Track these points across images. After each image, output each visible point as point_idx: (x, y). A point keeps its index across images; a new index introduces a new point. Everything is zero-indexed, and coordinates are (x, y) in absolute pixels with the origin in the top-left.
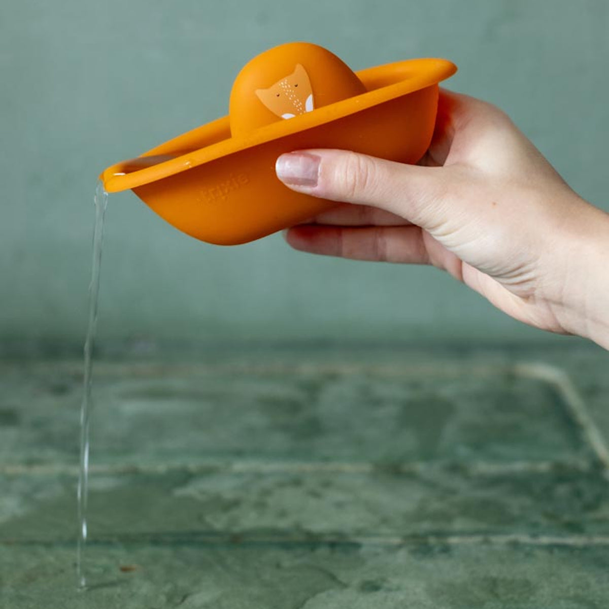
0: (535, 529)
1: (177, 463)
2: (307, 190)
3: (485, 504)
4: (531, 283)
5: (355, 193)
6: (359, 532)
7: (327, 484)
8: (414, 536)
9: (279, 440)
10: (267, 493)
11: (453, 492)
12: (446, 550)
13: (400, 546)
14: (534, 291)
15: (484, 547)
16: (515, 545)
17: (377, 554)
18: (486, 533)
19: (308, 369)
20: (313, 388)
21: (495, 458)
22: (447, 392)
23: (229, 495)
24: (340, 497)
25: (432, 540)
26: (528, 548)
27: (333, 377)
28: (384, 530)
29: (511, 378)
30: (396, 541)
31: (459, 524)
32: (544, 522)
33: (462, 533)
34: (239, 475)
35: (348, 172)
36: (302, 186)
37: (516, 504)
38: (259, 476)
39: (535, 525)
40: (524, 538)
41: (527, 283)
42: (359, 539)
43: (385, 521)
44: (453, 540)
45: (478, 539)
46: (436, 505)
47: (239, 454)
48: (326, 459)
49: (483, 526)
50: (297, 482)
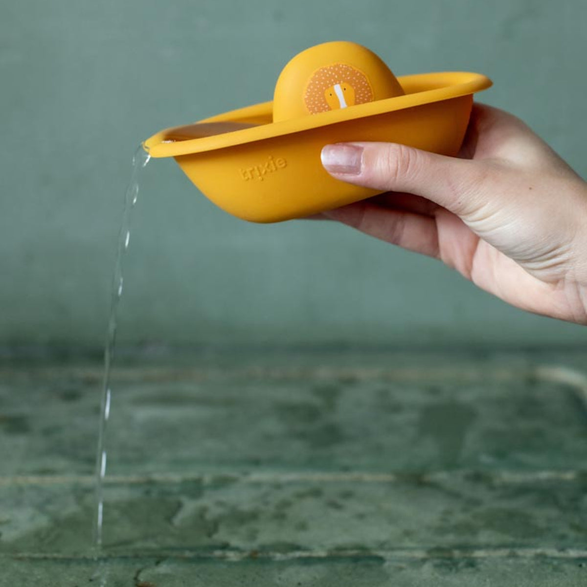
0: (562, 542)
1: (192, 474)
2: (350, 177)
3: (511, 515)
4: (564, 265)
5: (397, 178)
6: (382, 546)
7: (348, 495)
8: (439, 549)
9: (298, 448)
10: (286, 504)
11: (477, 503)
12: (472, 564)
13: (424, 561)
14: (564, 274)
15: (511, 561)
16: (542, 558)
17: (401, 569)
18: (513, 546)
19: (325, 373)
20: (330, 394)
21: (519, 466)
22: (467, 397)
23: (246, 507)
24: (361, 508)
25: (457, 554)
26: (555, 563)
27: (351, 382)
28: (408, 543)
29: (533, 382)
30: (420, 554)
31: (484, 537)
32: (572, 534)
33: (487, 547)
34: (257, 485)
35: (390, 158)
36: (345, 174)
37: (542, 515)
38: (278, 486)
39: (563, 537)
40: (552, 552)
41: (560, 265)
42: (381, 553)
43: (407, 533)
44: (479, 554)
45: (504, 552)
46: (459, 517)
47: (256, 463)
48: (346, 469)
49: (509, 539)
50: (316, 493)
